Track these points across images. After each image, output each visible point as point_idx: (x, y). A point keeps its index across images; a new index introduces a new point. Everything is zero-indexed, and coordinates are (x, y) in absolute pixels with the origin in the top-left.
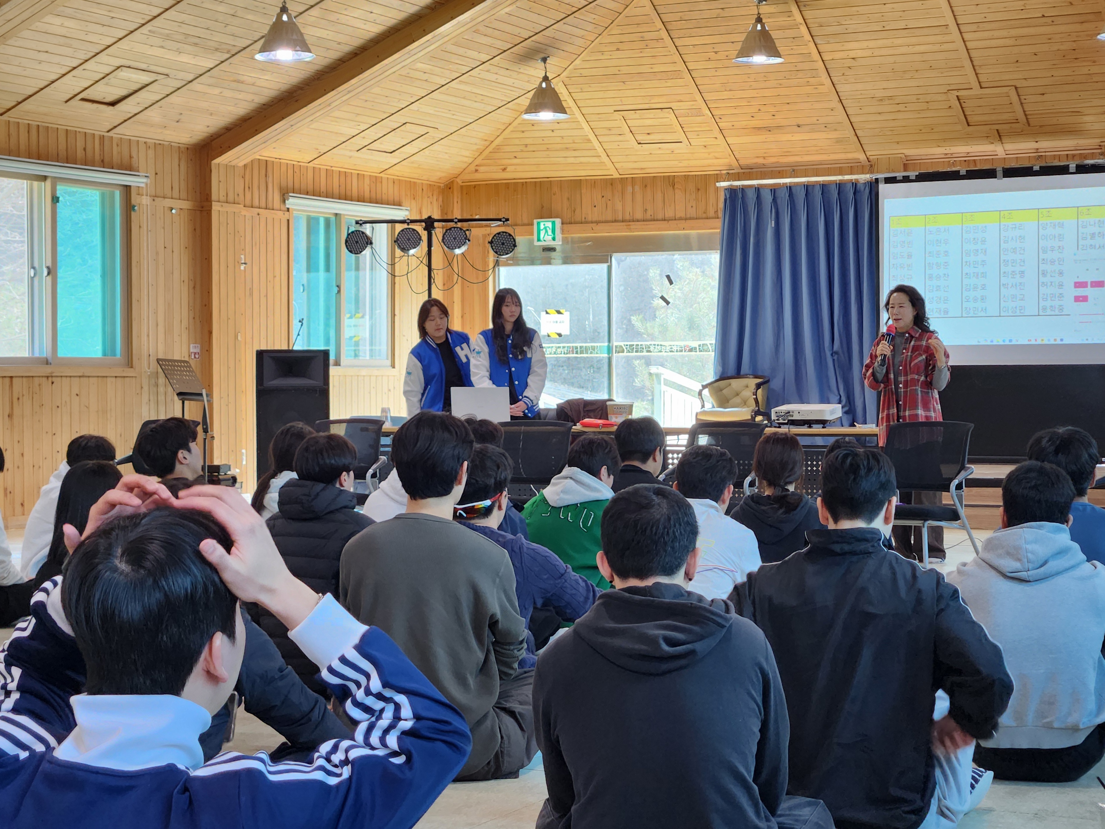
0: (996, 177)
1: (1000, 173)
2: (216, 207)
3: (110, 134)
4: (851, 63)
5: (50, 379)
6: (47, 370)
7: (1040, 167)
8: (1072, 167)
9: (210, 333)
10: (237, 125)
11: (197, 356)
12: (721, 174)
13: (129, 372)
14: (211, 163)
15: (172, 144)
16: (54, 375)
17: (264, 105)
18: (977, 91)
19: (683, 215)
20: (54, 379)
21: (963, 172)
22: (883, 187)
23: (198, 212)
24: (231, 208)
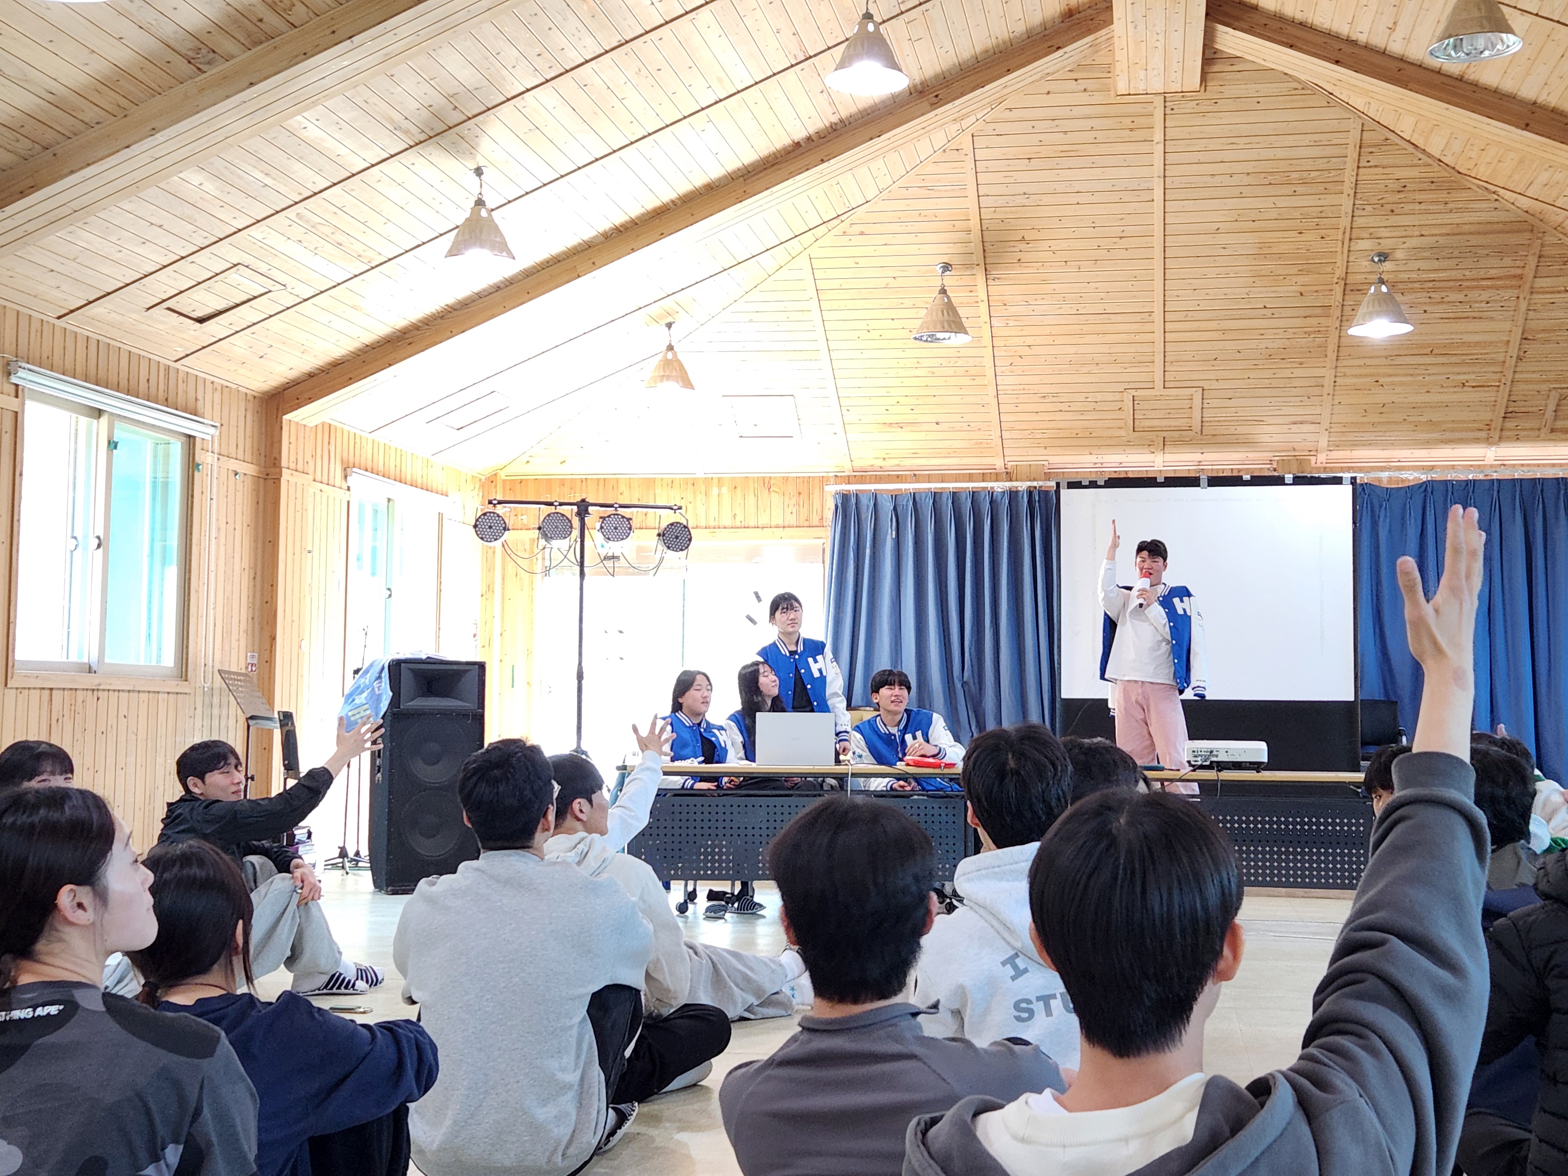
0: (1199, 486)
1: (1204, 481)
2: (286, 475)
3: (178, 365)
4: (1026, 351)
5: (95, 692)
6: (90, 681)
7: (1252, 477)
8: (1289, 478)
9: (273, 638)
10: (323, 371)
11: (254, 669)
12: (828, 477)
13: (184, 687)
14: (282, 419)
15: (241, 389)
16: (101, 687)
17: (367, 346)
18: (1159, 390)
19: (781, 523)
20: (100, 694)
21: (1160, 479)
22: (1065, 493)
23: (262, 481)
24: (299, 478)
